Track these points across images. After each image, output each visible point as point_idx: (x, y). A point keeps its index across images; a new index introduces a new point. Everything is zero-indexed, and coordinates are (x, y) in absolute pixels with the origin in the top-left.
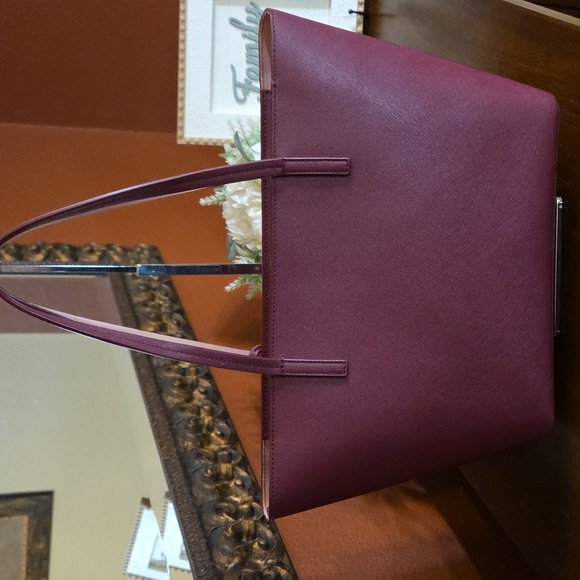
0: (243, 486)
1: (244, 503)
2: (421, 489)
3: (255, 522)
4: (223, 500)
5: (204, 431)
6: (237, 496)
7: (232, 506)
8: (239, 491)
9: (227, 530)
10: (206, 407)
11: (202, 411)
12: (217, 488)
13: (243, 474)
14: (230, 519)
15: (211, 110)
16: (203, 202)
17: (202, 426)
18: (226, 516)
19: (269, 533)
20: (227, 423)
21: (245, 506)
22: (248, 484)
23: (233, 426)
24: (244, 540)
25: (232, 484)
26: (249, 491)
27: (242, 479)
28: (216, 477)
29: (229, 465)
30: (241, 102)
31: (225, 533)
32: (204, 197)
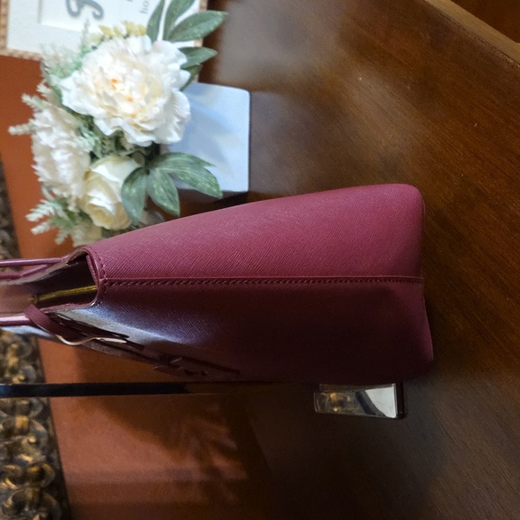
0: (37, 443)
1: (33, 465)
2: (232, 444)
3: (42, 489)
4: (11, 461)
5: (7, 375)
6: (28, 455)
7: (19, 468)
8: (31, 449)
9: (6, 499)
10: (15, 346)
11: (9, 349)
12: (7, 446)
13: (40, 428)
14: (13, 486)
15: (39, 21)
16: (13, 130)
17: (6, 368)
18: (9, 482)
19: (54, 502)
20: (35, 366)
21: (34, 469)
22: (44, 441)
23: (42, 368)
24: (26, 509)
25: (24, 442)
26: (43, 449)
27: (38, 435)
28: (9, 432)
29: (25, 419)
30: (75, 15)
31: (4, 503)
32: (14, 124)
